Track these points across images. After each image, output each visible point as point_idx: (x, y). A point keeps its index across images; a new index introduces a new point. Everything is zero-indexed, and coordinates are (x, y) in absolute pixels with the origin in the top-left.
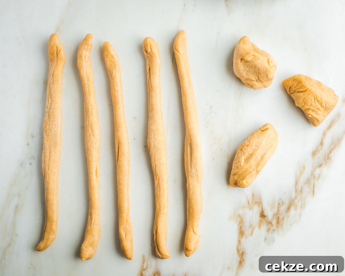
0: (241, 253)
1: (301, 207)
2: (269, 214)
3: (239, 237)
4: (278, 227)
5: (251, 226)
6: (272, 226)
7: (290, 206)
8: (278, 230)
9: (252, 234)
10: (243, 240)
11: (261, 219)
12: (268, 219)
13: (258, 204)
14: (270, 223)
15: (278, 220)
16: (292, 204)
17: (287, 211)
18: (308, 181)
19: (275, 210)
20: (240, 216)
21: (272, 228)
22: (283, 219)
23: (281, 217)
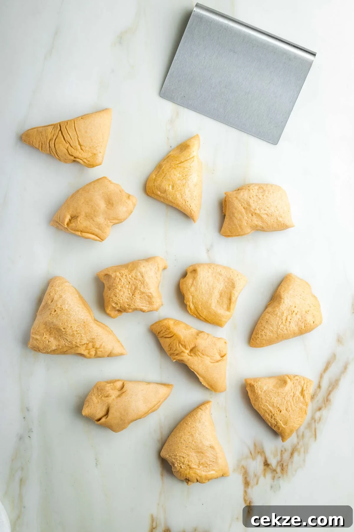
0: (249, 502)
1: (304, 452)
2: (273, 462)
3: (245, 487)
4: (282, 473)
5: (255, 476)
6: (277, 473)
7: (293, 452)
8: (283, 476)
9: (257, 483)
10: (249, 490)
11: (265, 468)
12: (272, 467)
13: (261, 453)
14: (274, 471)
15: (283, 467)
16: (295, 450)
17: (290, 458)
18: (309, 425)
19: (279, 458)
20: (244, 468)
21: (277, 476)
22: (287, 465)
23: (285, 464)
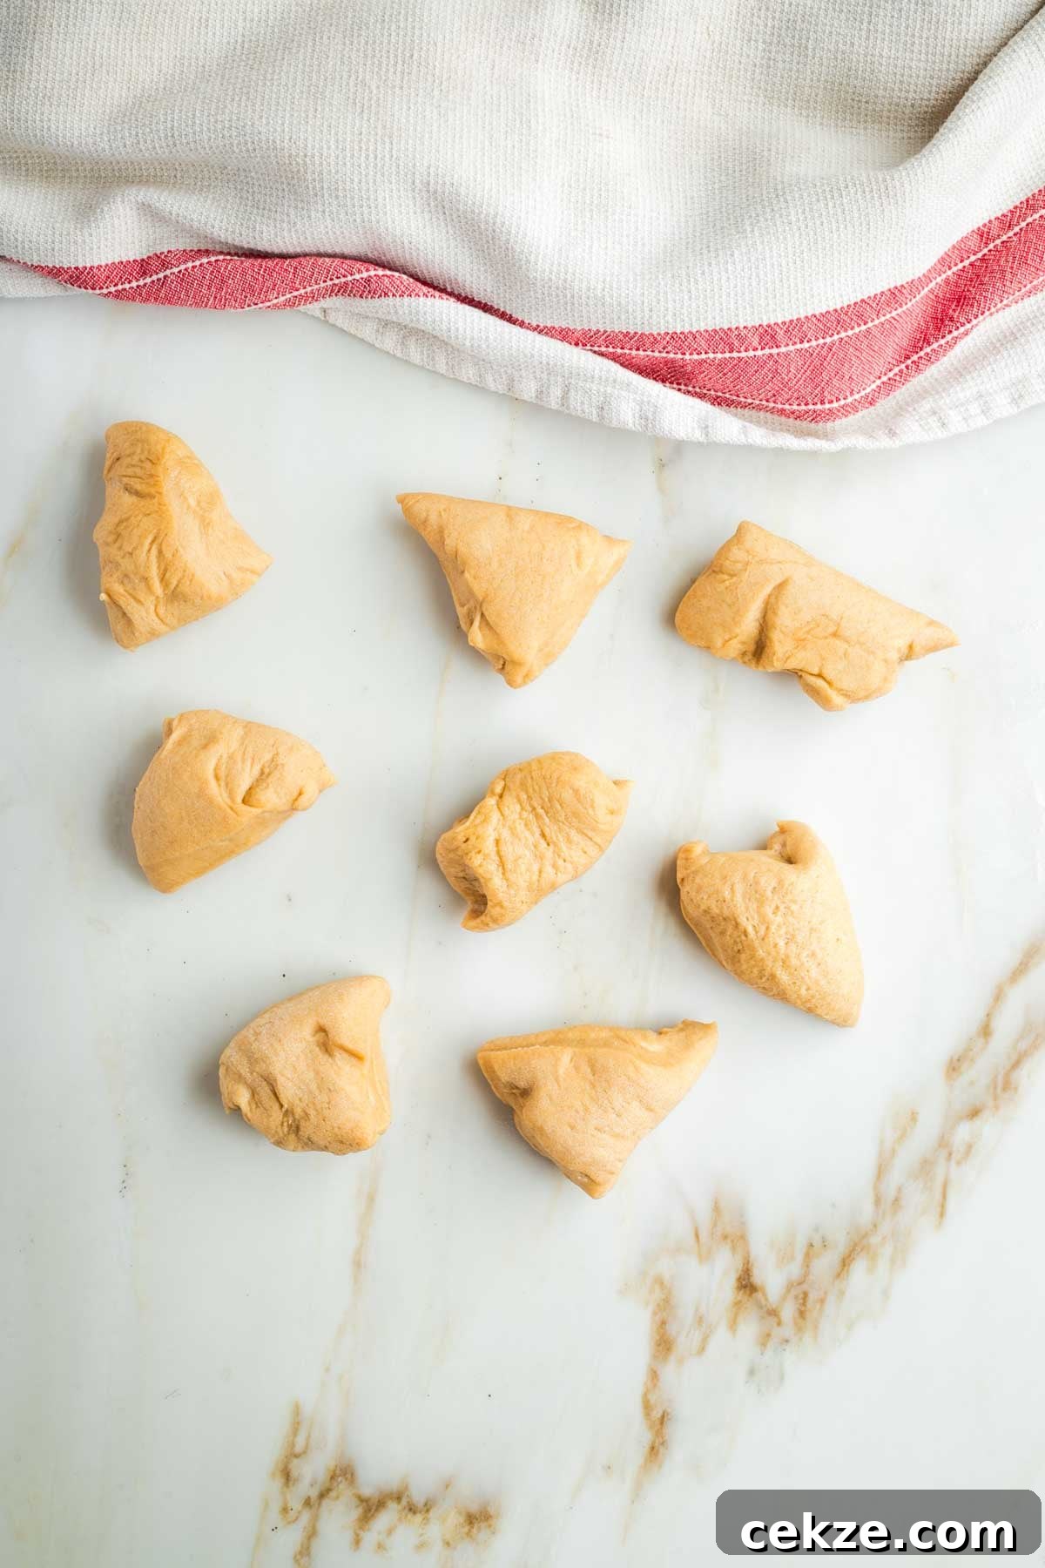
0: (659, 1415)
1: (893, 1261)
2: (772, 1280)
3: (655, 1357)
4: (800, 1329)
5: (700, 1320)
6: (779, 1324)
7: (850, 1256)
8: (801, 1339)
9: (702, 1349)
10: (668, 1372)
11: (739, 1298)
12: (766, 1299)
13: (732, 1241)
14: (773, 1313)
15: (804, 1304)
16: (858, 1249)
17: (838, 1275)
18: (925, 1168)
19: (795, 1269)
20: (662, 1284)
21: (778, 1333)
22: (822, 1301)
23: (812, 1297)
